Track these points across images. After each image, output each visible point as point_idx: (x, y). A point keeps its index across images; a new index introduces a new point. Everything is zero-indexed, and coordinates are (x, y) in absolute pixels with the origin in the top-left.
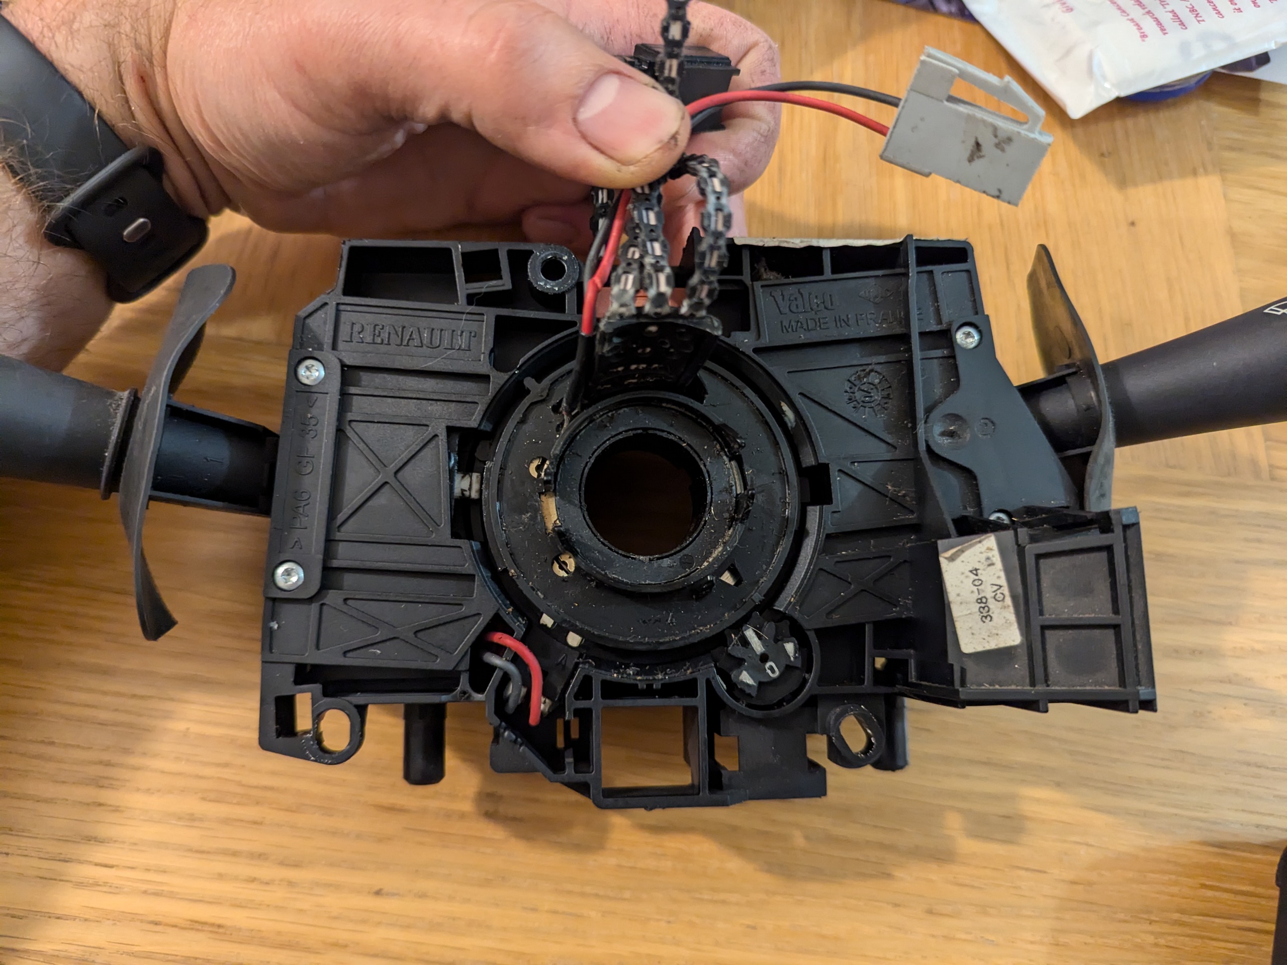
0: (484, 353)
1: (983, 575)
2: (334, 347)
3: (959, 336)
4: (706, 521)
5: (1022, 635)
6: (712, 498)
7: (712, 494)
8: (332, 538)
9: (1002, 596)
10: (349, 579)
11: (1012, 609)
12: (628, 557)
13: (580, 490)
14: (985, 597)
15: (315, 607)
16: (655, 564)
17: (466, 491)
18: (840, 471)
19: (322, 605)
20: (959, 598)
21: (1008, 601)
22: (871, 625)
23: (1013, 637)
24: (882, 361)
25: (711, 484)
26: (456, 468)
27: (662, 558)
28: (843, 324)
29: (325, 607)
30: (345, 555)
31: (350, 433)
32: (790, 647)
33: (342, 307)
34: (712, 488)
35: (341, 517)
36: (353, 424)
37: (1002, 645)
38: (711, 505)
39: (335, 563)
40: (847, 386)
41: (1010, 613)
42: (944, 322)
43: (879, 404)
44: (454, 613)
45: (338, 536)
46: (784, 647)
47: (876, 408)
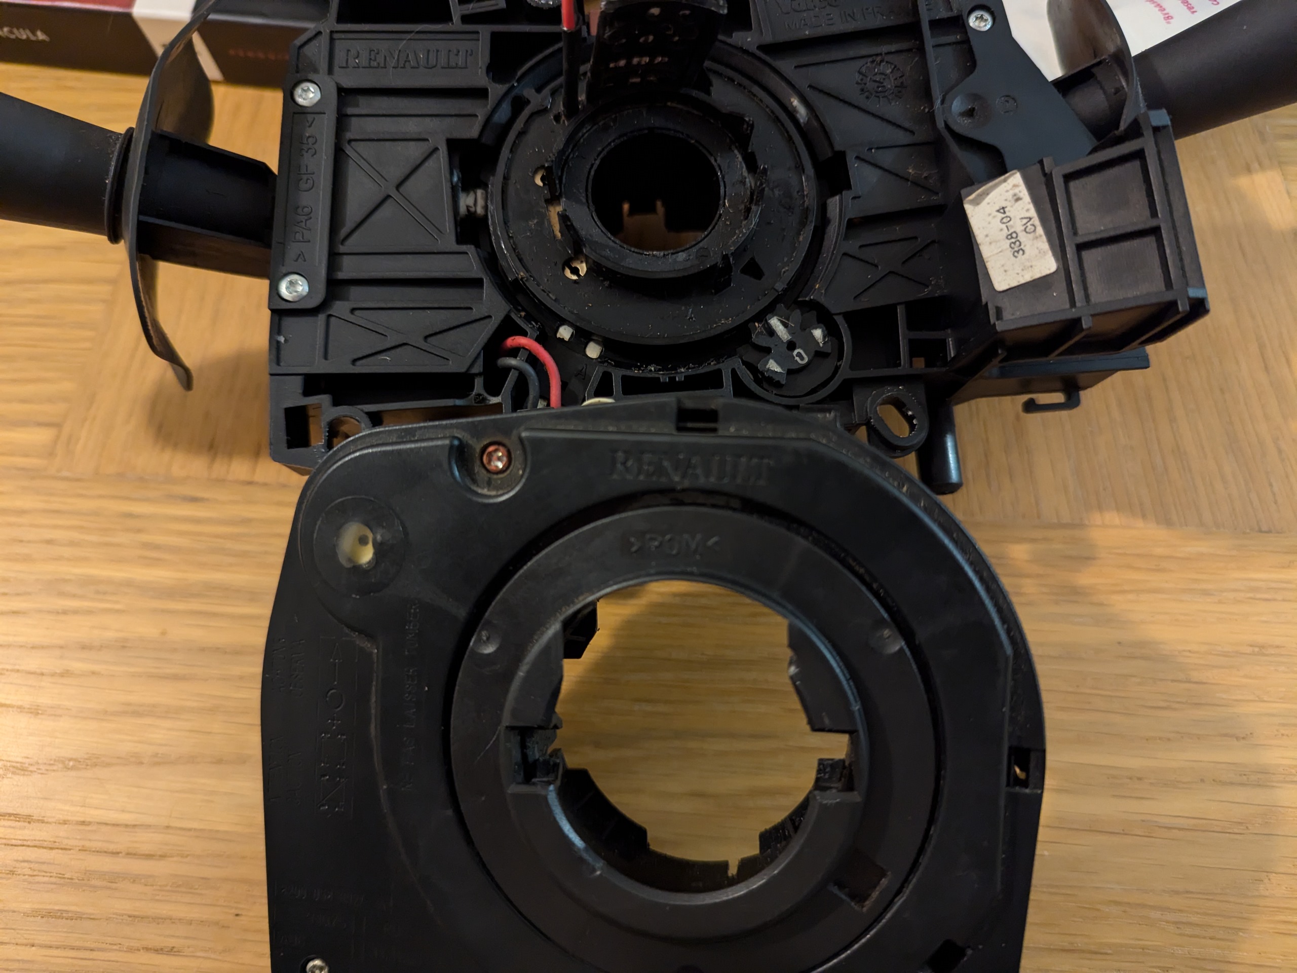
0: (481, 68)
1: (1010, 212)
2: (330, 71)
3: (973, 22)
4: (720, 215)
5: (1057, 260)
6: (725, 191)
7: (725, 187)
8: (336, 251)
9: (1033, 228)
10: (355, 292)
11: (1044, 238)
12: (642, 254)
13: (587, 190)
14: (1015, 232)
15: (322, 318)
16: (670, 259)
17: (471, 207)
18: (857, 158)
19: (330, 316)
20: (988, 239)
21: (1040, 230)
22: (903, 306)
23: (1048, 265)
24: (893, 50)
25: (723, 177)
26: (460, 185)
27: (678, 252)
28: (849, 19)
29: (333, 319)
30: (349, 269)
31: (349, 150)
32: (818, 333)
33: (336, 36)
34: (724, 182)
35: (344, 232)
36: (353, 143)
37: (1038, 275)
38: (725, 199)
39: (341, 275)
40: (858, 77)
41: (1043, 242)
42: (954, 9)
43: (893, 93)
44: (463, 316)
45: (342, 249)
46: (812, 334)
47: (890, 97)
